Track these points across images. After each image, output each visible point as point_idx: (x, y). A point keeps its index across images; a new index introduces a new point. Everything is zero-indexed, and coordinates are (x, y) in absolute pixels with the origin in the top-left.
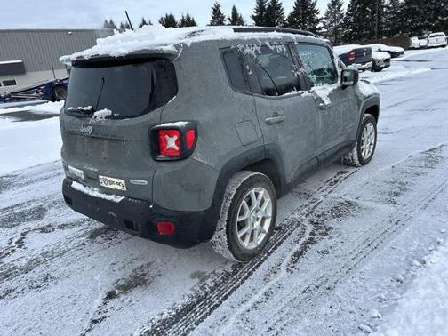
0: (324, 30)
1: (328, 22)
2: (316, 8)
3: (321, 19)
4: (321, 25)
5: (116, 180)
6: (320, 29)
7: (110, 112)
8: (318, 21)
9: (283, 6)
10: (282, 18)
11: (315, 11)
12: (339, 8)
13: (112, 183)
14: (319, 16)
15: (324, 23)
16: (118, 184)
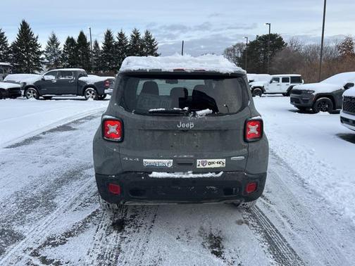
0: (46, 60)
1: (49, 55)
2: (38, 42)
3: (43, 52)
4: (43, 56)
5: (216, 160)
6: (42, 59)
7: (211, 111)
8: (40, 53)
9: (5, 35)
10: (6, 45)
11: (37, 45)
12: (57, 46)
13: (210, 163)
14: (41, 50)
15: (46, 56)
16: (218, 163)
